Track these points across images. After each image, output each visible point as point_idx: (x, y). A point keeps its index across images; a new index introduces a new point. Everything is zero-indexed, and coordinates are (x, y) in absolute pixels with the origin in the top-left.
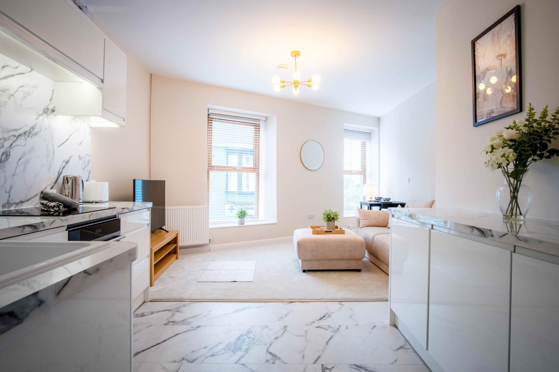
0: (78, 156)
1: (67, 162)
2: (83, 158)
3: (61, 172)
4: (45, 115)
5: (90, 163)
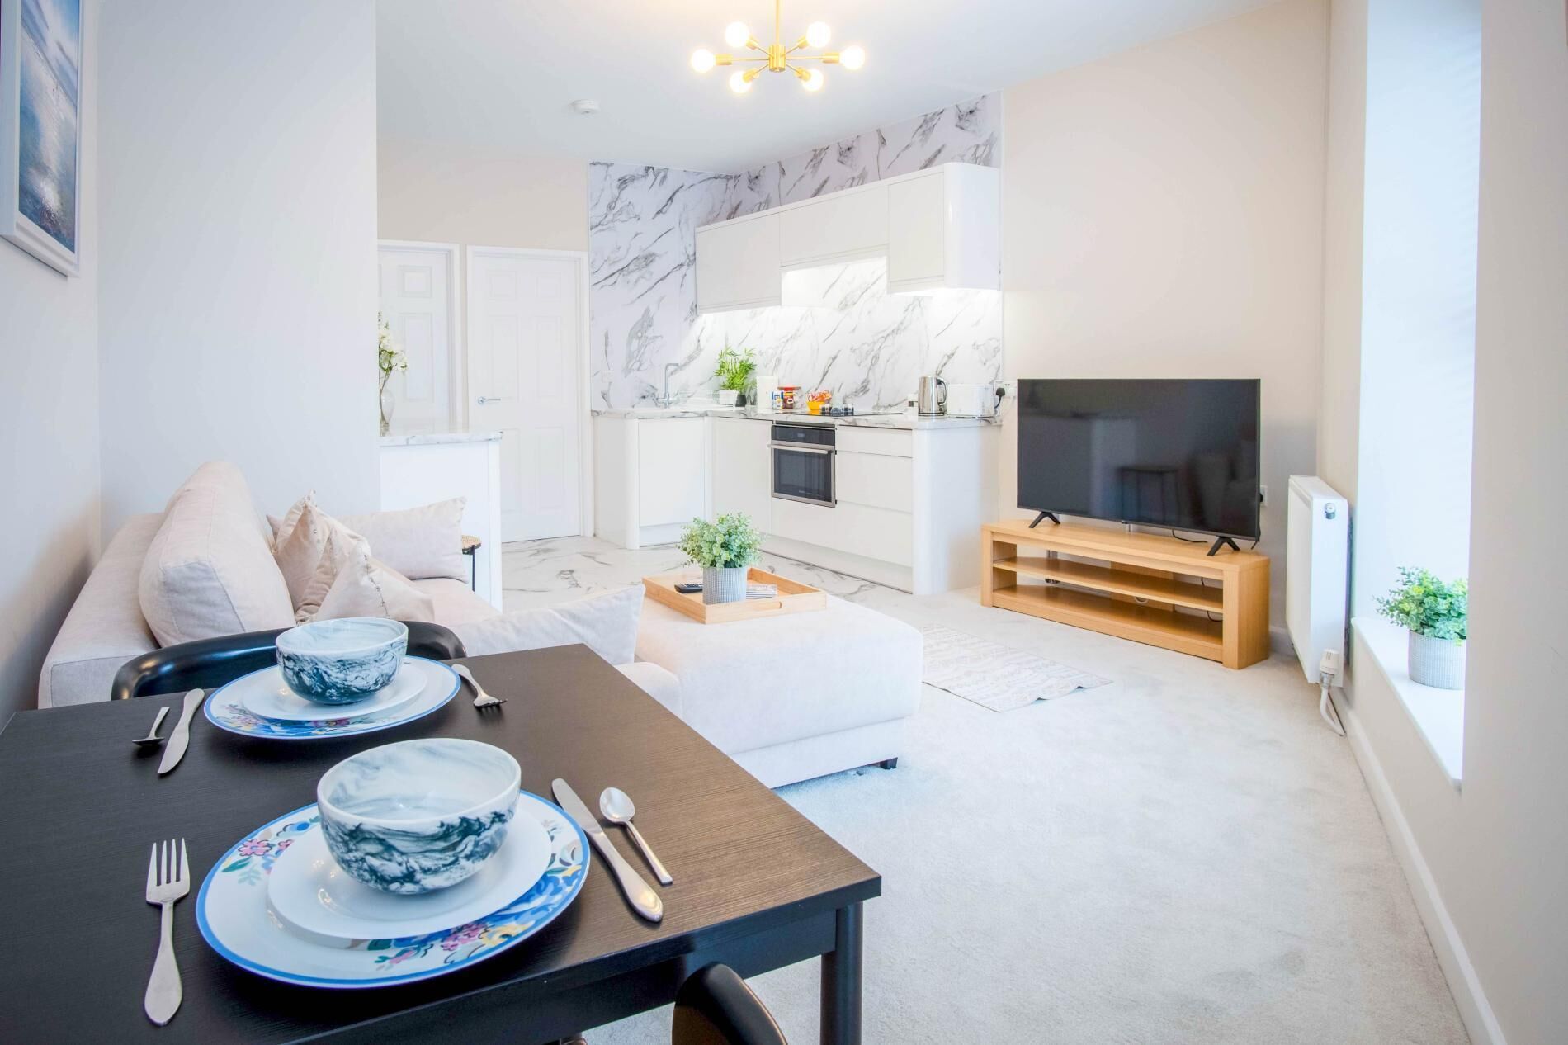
0: (973, 343)
1: (951, 356)
2: (982, 347)
3: (941, 371)
4: (917, 303)
5: (1000, 352)
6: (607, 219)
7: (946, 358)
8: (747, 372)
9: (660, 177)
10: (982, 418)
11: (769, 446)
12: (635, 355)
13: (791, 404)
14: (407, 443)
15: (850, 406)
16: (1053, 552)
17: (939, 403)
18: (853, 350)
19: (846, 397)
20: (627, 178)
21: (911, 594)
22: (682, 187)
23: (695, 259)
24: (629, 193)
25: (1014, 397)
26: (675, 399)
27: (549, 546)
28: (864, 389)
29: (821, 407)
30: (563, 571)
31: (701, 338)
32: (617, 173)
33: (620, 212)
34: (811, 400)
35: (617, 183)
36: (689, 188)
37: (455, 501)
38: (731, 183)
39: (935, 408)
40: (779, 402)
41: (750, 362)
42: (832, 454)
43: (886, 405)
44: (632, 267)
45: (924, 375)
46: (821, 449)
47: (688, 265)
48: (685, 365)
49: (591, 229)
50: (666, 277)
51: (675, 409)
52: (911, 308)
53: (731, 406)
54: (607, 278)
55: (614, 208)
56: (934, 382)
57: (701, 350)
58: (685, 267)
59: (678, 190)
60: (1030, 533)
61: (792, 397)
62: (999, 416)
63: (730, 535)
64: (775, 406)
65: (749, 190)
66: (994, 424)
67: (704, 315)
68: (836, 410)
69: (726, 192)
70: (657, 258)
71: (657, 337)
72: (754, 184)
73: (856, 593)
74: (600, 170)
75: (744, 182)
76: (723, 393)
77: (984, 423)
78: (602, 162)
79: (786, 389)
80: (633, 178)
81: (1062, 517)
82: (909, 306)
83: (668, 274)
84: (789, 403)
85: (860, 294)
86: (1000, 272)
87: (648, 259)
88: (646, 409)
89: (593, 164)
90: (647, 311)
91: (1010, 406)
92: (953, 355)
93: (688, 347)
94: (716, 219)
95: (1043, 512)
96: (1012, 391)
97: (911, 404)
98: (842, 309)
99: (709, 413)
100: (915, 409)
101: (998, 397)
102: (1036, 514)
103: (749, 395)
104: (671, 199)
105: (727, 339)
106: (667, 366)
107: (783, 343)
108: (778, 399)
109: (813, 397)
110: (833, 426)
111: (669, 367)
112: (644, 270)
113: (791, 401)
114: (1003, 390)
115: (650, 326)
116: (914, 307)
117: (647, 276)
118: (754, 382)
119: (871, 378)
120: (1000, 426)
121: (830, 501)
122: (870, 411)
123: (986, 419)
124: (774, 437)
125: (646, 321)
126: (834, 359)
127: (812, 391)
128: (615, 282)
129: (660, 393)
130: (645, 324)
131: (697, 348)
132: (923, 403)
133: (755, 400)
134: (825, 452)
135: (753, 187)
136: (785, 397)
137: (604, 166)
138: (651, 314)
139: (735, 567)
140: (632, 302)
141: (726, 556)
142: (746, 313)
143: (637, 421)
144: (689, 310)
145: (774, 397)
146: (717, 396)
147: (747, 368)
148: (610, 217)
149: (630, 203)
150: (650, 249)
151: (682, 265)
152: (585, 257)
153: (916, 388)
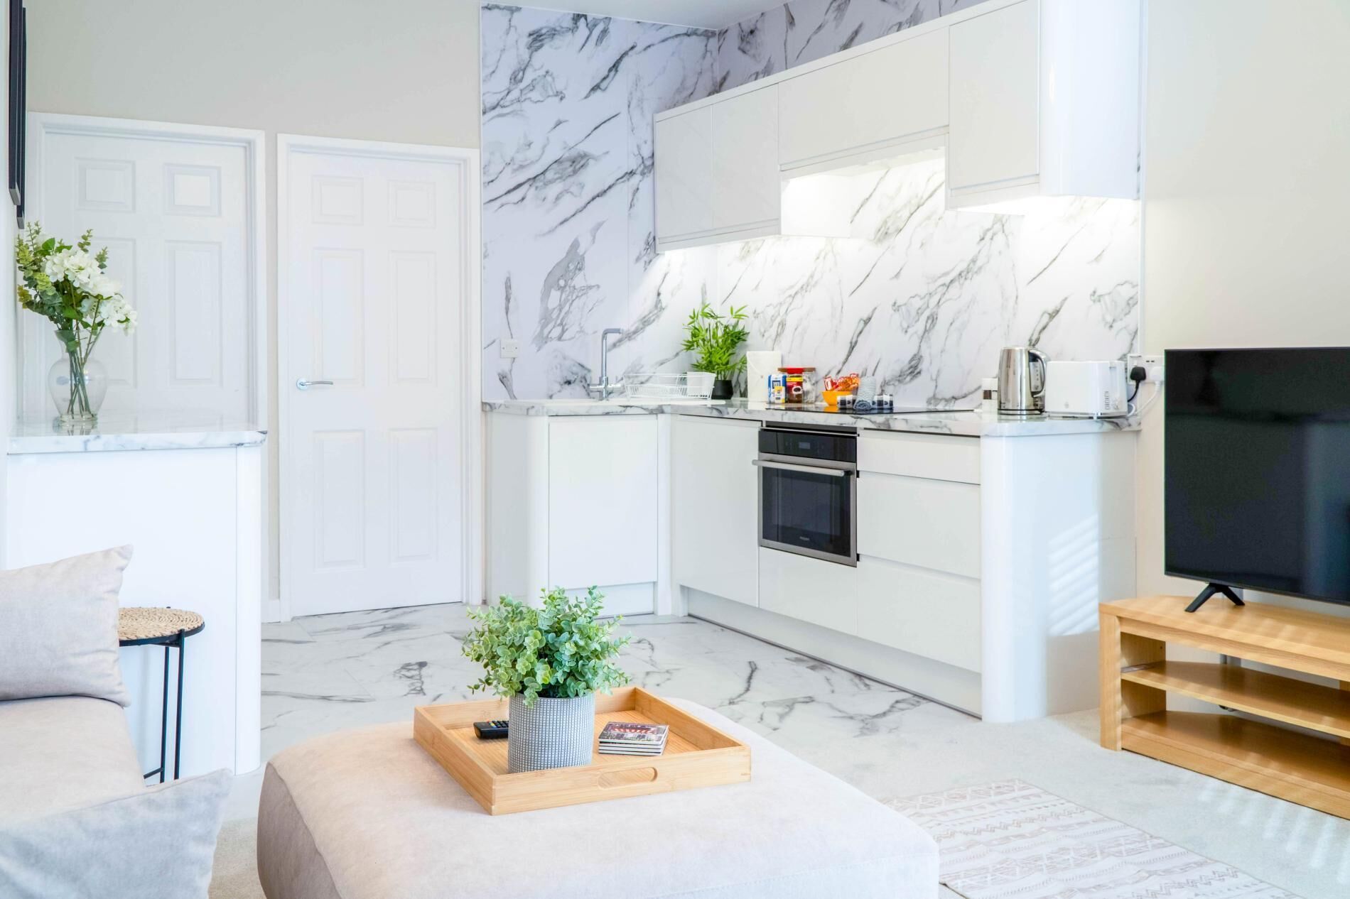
0: (1091, 291)
1: (1054, 314)
2: (1107, 297)
3: (1037, 340)
4: (998, 226)
5: (1138, 307)
6: (511, 97)
7: (1046, 318)
8: (734, 344)
9: (597, 32)
10: (1104, 418)
11: (754, 462)
12: (554, 316)
13: (799, 396)
14: (86, 449)
15: (886, 398)
16: (1232, 658)
17: (1033, 393)
18: (896, 307)
19: (885, 383)
20: (543, 31)
21: (980, 718)
22: (632, 48)
23: (653, 164)
24: (547, 56)
25: (1161, 383)
26: (619, 385)
27: (405, 620)
28: (913, 370)
29: (839, 398)
30: (409, 665)
31: (662, 291)
32: (526, 23)
33: (532, 87)
34: (830, 387)
35: (525, 40)
36: (645, 49)
37: (107, 553)
38: (713, 42)
39: (1025, 401)
40: (779, 392)
41: (739, 328)
42: (852, 477)
43: (948, 396)
44: (549, 175)
45: (1009, 346)
46: (833, 469)
47: (643, 174)
48: (635, 332)
49: (484, 113)
50: (605, 191)
51: (614, 403)
52: (989, 235)
53: (704, 397)
54: (509, 192)
55: (521, 81)
56: (1025, 358)
57: (662, 309)
58: (637, 178)
59: (626, 54)
60: (1189, 622)
61: (800, 384)
62: (1135, 415)
63: (559, 632)
64: (773, 399)
65: (740, 53)
66: (1127, 429)
67: (667, 253)
68: (863, 404)
69: (704, 57)
70: (591, 162)
71: (590, 287)
72: (748, 42)
73: (884, 714)
74: (499, 18)
75: (733, 40)
76: (692, 376)
77: (1107, 426)
78: (503, 4)
79: (791, 371)
80: (553, 33)
81: (1247, 595)
82: (985, 234)
83: (610, 187)
84: (795, 393)
85: (908, 215)
86: (1139, 169)
87: (577, 162)
88: (573, 401)
89: (488, 8)
90: (575, 245)
91: (1153, 398)
92: (1057, 312)
93: (641, 304)
94: (690, 98)
95: (1211, 585)
96: (1157, 372)
97: (987, 395)
98: (880, 241)
99: (666, 409)
100: (993, 404)
101: (1133, 383)
102: (1200, 586)
103: (738, 381)
104: (615, 67)
105: (704, 293)
106: (606, 333)
107: (790, 296)
108: (777, 388)
109: (833, 384)
110: (853, 431)
111: (609, 335)
112: (570, 180)
113: (799, 390)
114: (1143, 370)
115: (580, 269)
116: (994, 234)
117: (574, 189)
118: (744, 362)
119: (925, 353)
120: (1138, 432)
121: (849, 555)
122: (922, 406)
123: (1113, 421)
124: (763, 449)
125: (573, 262)
126: (867, 321)
127: (833, 376)
128: (523, 199)
129: (594, 377)
130: (572, 267)
131: (656, 306)
132: (1006, 394)
133: (746, 389)
134: (840, 473)
135: (748, 47)
136: (788, 384)
137: (505, 12)
138: (581, 251)
139: (568, 696)
140: (552, 231)
141: (543, 675)
142: (734, 247)
143: (546, 419)
144: (643, 246)
145: (771, 383)
146: (683, 381)
147: (735, 338)
148: (515, 94)
149: (547, 72)
150: (578, 147)
151: (632, 173)
152: (474, 157)
153: (995, 370)
